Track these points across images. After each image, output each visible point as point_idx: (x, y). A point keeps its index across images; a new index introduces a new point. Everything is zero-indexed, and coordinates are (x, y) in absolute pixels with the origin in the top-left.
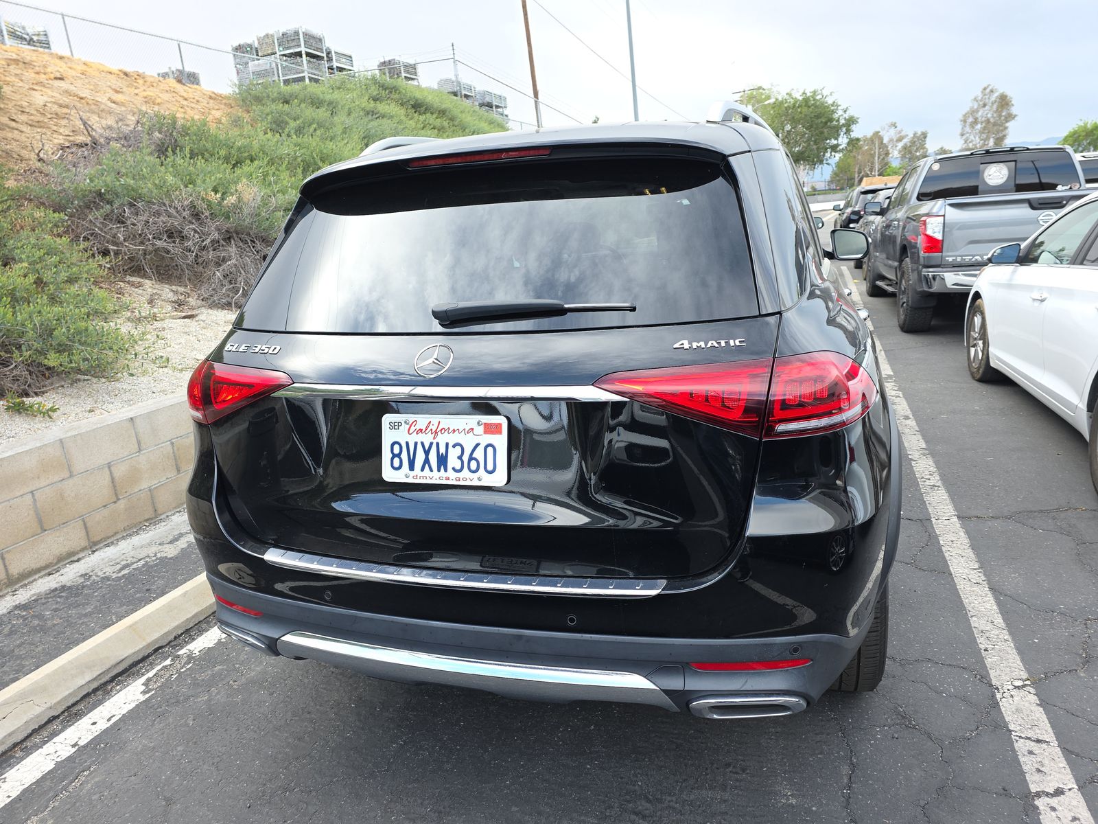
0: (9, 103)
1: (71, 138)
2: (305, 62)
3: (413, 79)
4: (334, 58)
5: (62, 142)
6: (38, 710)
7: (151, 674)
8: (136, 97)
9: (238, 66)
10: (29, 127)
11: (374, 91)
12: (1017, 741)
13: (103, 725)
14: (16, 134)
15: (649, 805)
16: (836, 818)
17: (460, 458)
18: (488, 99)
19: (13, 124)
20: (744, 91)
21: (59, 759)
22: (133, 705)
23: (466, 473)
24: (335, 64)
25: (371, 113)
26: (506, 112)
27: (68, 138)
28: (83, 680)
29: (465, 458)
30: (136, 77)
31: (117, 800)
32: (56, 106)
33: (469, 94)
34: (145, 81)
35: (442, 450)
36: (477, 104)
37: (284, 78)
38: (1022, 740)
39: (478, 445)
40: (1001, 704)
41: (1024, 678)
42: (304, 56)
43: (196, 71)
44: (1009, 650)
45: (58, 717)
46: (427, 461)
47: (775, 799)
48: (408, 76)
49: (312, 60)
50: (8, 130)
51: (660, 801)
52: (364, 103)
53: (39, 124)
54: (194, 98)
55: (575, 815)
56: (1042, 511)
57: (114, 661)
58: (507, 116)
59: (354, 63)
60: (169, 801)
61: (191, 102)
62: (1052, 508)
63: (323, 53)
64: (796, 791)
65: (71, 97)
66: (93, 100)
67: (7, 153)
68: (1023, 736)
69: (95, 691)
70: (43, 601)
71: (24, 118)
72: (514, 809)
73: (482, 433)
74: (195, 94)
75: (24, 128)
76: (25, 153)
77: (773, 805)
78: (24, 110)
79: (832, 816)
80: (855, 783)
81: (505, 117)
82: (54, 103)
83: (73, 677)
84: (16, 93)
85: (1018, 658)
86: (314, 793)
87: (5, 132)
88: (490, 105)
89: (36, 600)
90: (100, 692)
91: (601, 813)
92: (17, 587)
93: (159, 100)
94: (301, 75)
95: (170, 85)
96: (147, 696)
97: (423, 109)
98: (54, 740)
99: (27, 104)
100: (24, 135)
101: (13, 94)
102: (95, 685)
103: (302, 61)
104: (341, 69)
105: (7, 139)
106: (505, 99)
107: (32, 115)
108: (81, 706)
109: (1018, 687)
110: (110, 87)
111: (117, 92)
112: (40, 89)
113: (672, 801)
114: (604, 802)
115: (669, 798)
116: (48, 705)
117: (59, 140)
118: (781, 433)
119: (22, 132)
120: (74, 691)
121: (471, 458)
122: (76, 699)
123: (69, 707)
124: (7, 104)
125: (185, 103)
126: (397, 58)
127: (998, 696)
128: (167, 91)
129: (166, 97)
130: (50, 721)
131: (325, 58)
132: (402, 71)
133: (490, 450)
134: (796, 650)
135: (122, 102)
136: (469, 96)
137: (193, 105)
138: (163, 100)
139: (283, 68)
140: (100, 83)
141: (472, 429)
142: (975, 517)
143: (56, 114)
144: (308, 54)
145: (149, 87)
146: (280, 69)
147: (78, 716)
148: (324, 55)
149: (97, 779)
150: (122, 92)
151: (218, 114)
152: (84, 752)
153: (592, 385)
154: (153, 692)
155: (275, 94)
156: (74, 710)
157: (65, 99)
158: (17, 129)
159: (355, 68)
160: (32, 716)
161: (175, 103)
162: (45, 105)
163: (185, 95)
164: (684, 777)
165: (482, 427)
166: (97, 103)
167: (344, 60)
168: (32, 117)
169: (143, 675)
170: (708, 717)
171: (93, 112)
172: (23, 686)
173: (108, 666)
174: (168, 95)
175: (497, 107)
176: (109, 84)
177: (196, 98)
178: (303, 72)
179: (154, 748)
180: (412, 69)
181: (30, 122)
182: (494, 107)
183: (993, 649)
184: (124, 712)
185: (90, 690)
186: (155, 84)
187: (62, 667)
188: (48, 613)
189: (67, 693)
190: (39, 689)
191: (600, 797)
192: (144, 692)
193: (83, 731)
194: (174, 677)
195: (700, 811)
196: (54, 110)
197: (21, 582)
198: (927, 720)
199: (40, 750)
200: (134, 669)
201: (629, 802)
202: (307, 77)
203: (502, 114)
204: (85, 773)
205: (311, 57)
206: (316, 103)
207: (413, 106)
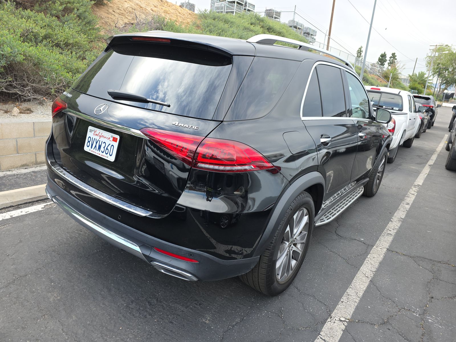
0: (115, 5)
1: (130, 21)
2: (235, 6)
3: (277, 18)
4: (247, 5)
5: (127, 22)
6: (8, 202)
7: (49, 203)
8: (162, 10)
9: (212, 4)
10: (118, 15)
11: (253, 21)
12: (318, 339)
13: (23, 213)
14: (112, 16)
15: (156, 302)
16: (217, 334)
17: (104, 147)
18: (308, 31)
19: (113, 13)
20: (436, 46)
21: (4, 219)
22: (36, 211)
23: (104, 153)
24: (247, 8)
25: (247, 29)
26: (315, 37)
27: (129, 21)
28: (26, 198)
29: (105, 148)
30: (165, 2)
31: (8, 236)
32: (131, 9)
33: (300, 27)
34: (168, 4)
35: (100, 144)
36: (303, 32)
37: (226, 11)
38: (321, 340)
39: (110, 144)
40: (326, 323)
41: (348, 318)
42: (236, 3)
43: (194, 4)
44: (353, 306)
45: (14, 206)
46: (96, 146)
47: (201, 319)
48: (276, 16)
49: (238, 5)
50: (110, 14)
51: (161, 302)
52: (247, 25)
53: (122, 14)
54: (183, 13)
55: (129, 295)
56: (431, 260)
57: (39, 195)
58: (315, 39)
59: (255, 8)
60: (21, 241)
61: (181, 15)
62: (437, 260)
63: (243, 3)
64: (212, 319)
65: (138, 6)
66: (145, 8)
67: (106, 22)
68: (323, 338)
69: (29, 203)
70: (41, 172)
71: (118, 11)
72: (113, 285)
73: (112, 140)
74: (184, 12)
75: (116, 15)
76: (112, 23)
77: (198, 320)
78: (119, 8)
79: (216, 333)
80: (237, 326)
81: (314, 40)
82: (131, 7)
83: (23, 196)
84: (119, 2)
85: (353, 310)
86: (60, 256)
87: (109, 15)
88: (308, 34)
89: (39, 171)
90: (31, 204)
91: (138, 298)
92: (38, 166)
93: (169, 12)
94: (233, 10)
95: (176, 7)
96: (43, 209)
97: (271, 30)
98: (7, 213)
99: (121, 6)
100: (115, 17)
101: (118, 2)
102: (30, 201)
103: (234, 5)
104: (249, 10)
105: (108, 18)
106: (316, 32)
107: (121, 10)
108: (22, 206)
109: (341, 321)
110: (153, 5)
111: (155, 7)
112: (128, 2)
113: (165, 304)
114: (142, 295)
115: (165, 302)
116: (12, 201)
117: (126, 21)
118: (200, 167)
119: (115, 16)
120: (22, 200)
121: (107, 149)
122: (22, 203)
123: (19, 205)
124: (114, 5)
125: (179, 14)
126: (273, 9)
127: (329, 320)
128: (174, 9)
129: (172, 11)
130: (10, 207)
131: (244, 5)
132: (274, 15)
133: (112, 147)
134: (191, 255)
135: (155, 11)
136: (301, 29)
137: (181, 16)
138: (171, 12)
139: (227, 7)
140: (150, 3)
141: (110, 138)
142: (396, 252)
143: (130, 12)
144: (237, 3)
145: (168, 7)
146: (226, 7)
147: (19, 208)
148: (244, 4)
149: (8, 228)
150: (157, 7)
151: (189, 20)
152: (12, 218)
153: (139, 130)
154: (45, 209)
155: (212, 16)
156: (19, 206)
157: (135, 7)
158: (113, 15)
159: (255, 11)
160: (5, 203)
161: (175, 14)
162: (127, 8)
163: (180, 11)
164: (177, 298)
165: (112, 138)
166: (146, 9)
167: (251, 7)
168: (121, 12)
169: (47, 203)
170: (160, 270)
171: (143, 13)
172: (6, 193)
173: (36, 196)
174: (174, 11)
175: (312, 35)
176: (153, 3)
177: (184, 13)
178: (234, 9)
179: (30, 225)
180: (278, 14)
181: (119, 13)
182: (310, 35)
183: (346, 303)
184: (32, 212)
185: (28, 202)
186: (171, 6)
187: (22, 191)
188: (39, 176)
189: (19, 200)
190: (11, 196)
191: (142, 293)
192: (43, 208)
193: (16, 213)
194: (54, 206)
195: (171, 311)
196: (129, 10)
197: (40, 164)
198: (289, 317)
199: (2, 214)
200: (46, 200)
201: (150, 298)
202: (235, 11)
203: (313, 38)
204: (7, 225)
205: (238, 4)
206: (226, 21)
207: (268, 29)
